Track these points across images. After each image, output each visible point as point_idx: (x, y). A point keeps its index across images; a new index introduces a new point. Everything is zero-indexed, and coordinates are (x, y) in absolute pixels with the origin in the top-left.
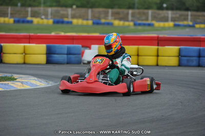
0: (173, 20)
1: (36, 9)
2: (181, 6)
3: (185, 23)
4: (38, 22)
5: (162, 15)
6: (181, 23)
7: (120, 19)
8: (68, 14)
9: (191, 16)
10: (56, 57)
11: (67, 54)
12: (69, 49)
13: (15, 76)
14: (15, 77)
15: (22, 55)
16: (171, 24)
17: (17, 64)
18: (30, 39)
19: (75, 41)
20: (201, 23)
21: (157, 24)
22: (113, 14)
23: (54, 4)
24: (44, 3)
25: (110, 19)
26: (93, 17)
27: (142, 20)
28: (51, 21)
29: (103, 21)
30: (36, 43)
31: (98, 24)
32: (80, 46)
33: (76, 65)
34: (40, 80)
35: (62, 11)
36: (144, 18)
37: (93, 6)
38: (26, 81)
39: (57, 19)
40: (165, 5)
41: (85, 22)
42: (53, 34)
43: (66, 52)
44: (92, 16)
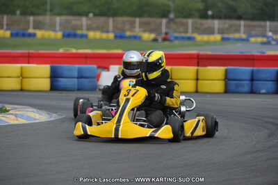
0: (221, 32)
1: (40, 18)
2: (232, 14)
3: (237, 36)
4: (43, 35)
5: (206, 26)
6: (231, 36)
7: (151, 31)
8: (82, 25)
9: (245, 26)
10: (63, 82)
11: (78, 78)
12: (80, 70)
13: (8, 107)
14: (8, 109)
15: (19, 80)
16: (218, 37)
17: (12, 91)
18: (29, 58)
19: (88, 60)
20: (257, 36)
21: (199, 38)
22: (141, 25)
23: (65, 11)
24: (51, 10)
25: (137, 31)
26: (115, 28)
27: (180, 32)
28: (59, 35)
29: (128, 34)
30: (37, 64)
31: (122, 37)
32: (95, 66)
33: (90, 92)
34: (40, 112)
35: (74, 21)
36: (182, 29)
37: (115, 14)
38: (21, 113)
39: (68, 31)
40: (210, 13)
41: (104, 36)
42: (61, 51)
43: (76, 75)
44: (113, 27)
